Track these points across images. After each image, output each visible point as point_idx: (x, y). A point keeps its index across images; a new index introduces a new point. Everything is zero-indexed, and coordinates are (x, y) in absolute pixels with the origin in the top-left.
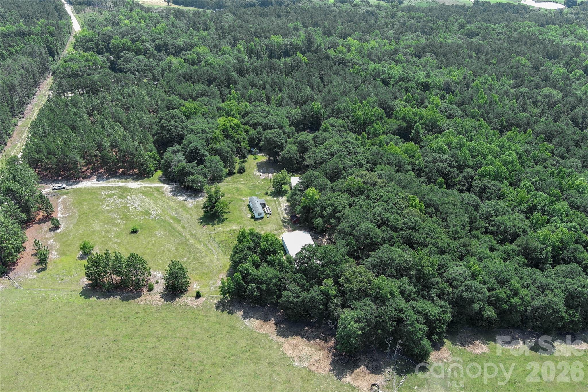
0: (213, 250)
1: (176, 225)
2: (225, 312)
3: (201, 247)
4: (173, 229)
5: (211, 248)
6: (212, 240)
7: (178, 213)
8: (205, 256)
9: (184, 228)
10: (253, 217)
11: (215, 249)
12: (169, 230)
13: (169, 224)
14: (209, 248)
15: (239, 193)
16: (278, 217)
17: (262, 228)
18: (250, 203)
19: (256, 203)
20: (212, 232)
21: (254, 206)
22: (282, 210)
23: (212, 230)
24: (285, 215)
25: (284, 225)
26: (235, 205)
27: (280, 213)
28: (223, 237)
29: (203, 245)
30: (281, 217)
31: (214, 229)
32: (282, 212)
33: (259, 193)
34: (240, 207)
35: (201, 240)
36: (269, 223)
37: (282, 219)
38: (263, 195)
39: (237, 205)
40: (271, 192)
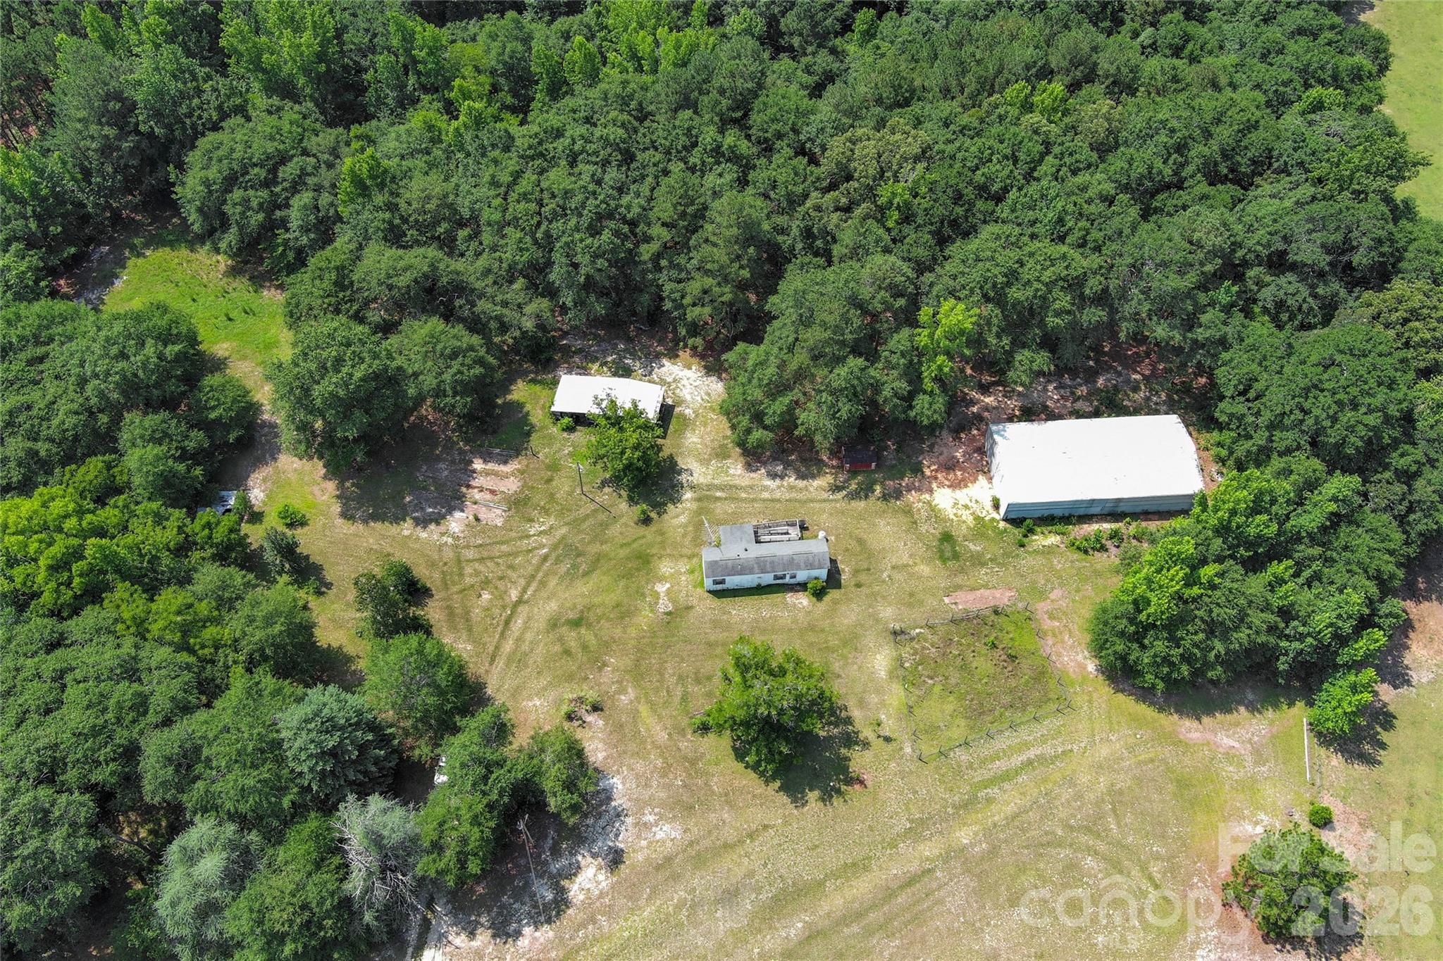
0: (1032, 753)
1: (834, 902)
2: (1385, 736)
3: (1008, 802)
4: (859, 915)
5: (1017, 760)
6: (962, 756)
7: (730, 896)
8: (1072, 783)
9: (857, 867)
10: (819, 594)
11: (1026, 745)
12: (869, 932)
13: (813, 935)
14: (1017, 772)
15: (608, 619)
16: (827, 506)
17: (893, 568)
18: (723, 582)
19: (743, 555)
20: (908, 750)
21: (756, 570)
22: (779, 487)
23: (890, 747)
24: (816, 483)
25: (885, 497)
26: (710, 645)
27: (794, 495)
28: (943, 711)
29: (993, 791)
30: (825, 495)
31: (888, 740)
32: (791, 488)
33: (628, 544)
34: (728, 627)
35: (956, 798)
36: (860, 541)
37: (840, 495)
38: (649, 532)
39: (712, 638)
40: (632, 500)
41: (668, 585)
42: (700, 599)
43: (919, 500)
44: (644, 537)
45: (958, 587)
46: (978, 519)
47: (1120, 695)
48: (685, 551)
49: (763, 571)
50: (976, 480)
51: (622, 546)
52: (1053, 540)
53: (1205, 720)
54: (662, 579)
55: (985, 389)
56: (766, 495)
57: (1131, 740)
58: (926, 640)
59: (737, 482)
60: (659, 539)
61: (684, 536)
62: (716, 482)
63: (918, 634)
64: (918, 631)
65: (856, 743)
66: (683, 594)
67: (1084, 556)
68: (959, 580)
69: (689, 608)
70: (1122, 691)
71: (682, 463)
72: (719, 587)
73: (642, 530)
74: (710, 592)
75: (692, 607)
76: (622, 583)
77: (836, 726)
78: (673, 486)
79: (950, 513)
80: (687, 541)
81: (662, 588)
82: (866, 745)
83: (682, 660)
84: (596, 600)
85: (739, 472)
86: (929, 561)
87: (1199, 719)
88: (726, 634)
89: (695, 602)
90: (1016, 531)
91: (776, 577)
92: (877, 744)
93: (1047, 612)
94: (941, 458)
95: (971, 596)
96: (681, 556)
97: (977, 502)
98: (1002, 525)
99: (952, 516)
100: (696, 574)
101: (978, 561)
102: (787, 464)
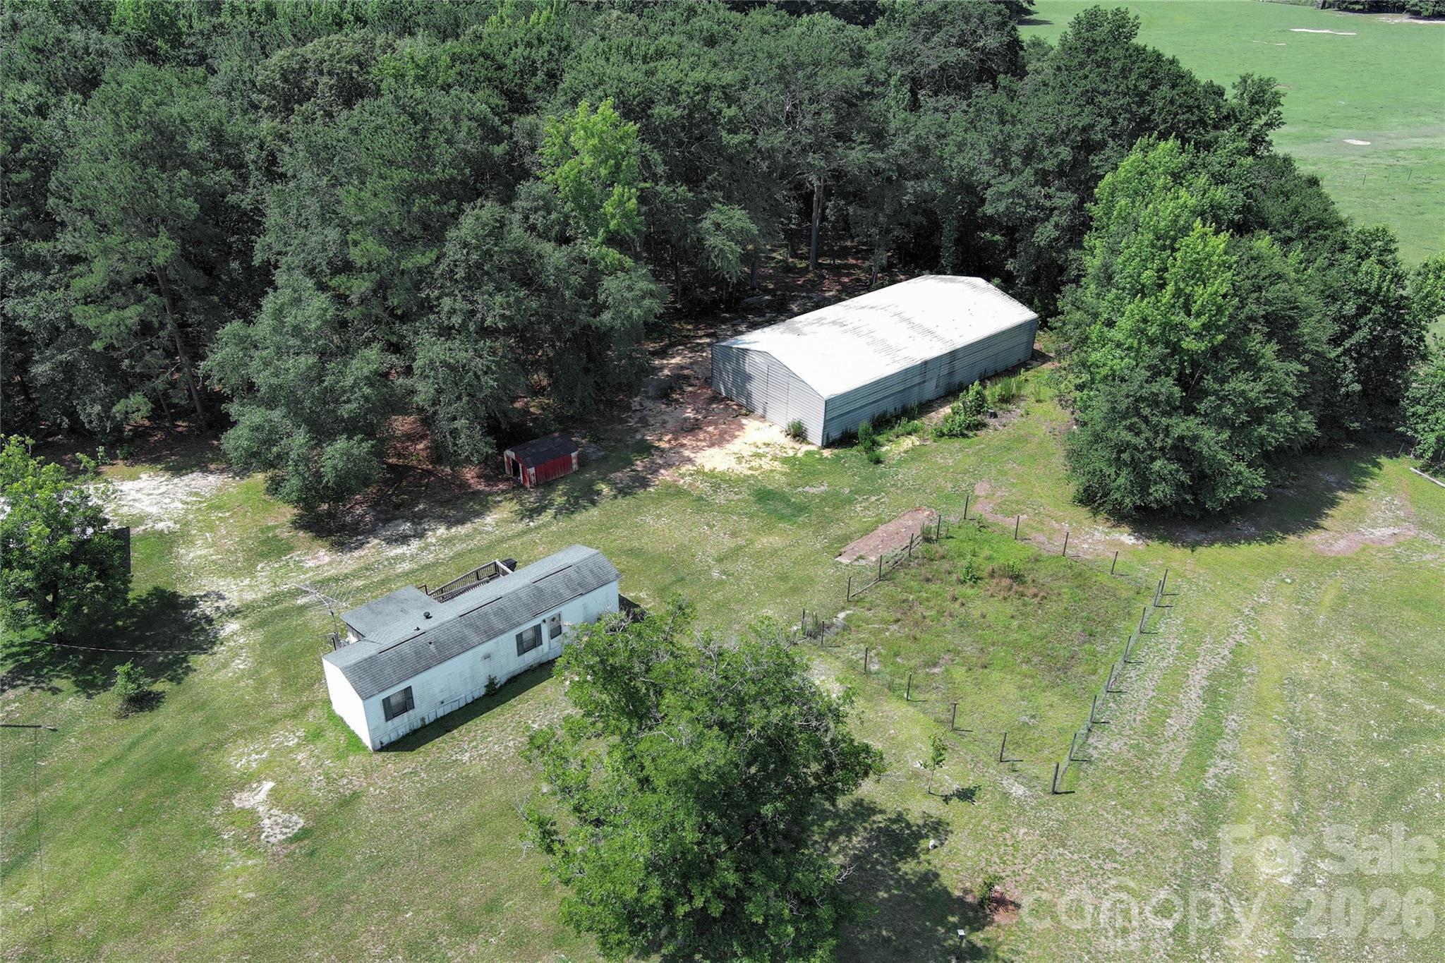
0: (1199, 679)
3: (1260, 769)
6: (1112, 745)
8: (1301, 685)
14: (1215, 717)
15: (124, 933)
16: (535, 536)
17: (720, 560)
18: (407, 702)
19: (426, 625)
20: (1018, 790)
21: (474, 638)
22: (422, 549)
23: (982, 806)
24: (490, 519)
25: (624, 491)
26: (445, 841)
27: (459, 547)
28: (1003, 699)
29: (1217, 768)
30: (521, 526)
31: (966, 795)
32: (449, 541)
33: (119, 759)
34: (471, 787)
35: (1183, 817)
36: (633, 553)
37: (548, 516)
38: (165, 719)
39: (446, 824)
40: (87, 687)
41: (268, 785)
42: (367, 772)
43: (682, 476)
44: (155, 730)
45: (846, 539)
46: (785, 461)
47: (1200, 549)
48: (279, 710)
49: (492, 634)
50: (741, 427)
51: (98, 772)
52: (908, 443)
53: (1325, 523)
54: (245, 782)
55: (662, 353)
56: (406, 566)
57: (1288, 591)
58: (867, 622)
59: (333, 572)
60: (197, 718)
61: (261, 685)
62: (285, 588)
63: (847, 618)
64: (842, 615)
65: (918, 836)
66: (319, 780)
67: (965, 442)
68: (835, 530)
69: (348, 802)
70: (1199, 543)
71: (185, 591)
72: (403, 724)
73: (143, 722)
74: (385, 748)
75: (356, 796)
76: (135, 839)
77: (850, 832)
78: (188, 628)
79: (743, 470)
80: (273, 691)
81: (256, 798)
82: (938, 828)
83: (396, 908)
84: (66, 911)
85: (327, 559)
86: (769, 529)
87: (1317, 527)
88: (474, 804)
89: (358, 783)
90: (854, 451)
91: (523, 646)
92: (954, 812)
93: (995, 512)
94: (668, 426)
95: (873, 540)
96: (274, 721)
97: (768, 445)
98: (827, 453)
99: (750, 472)
100: (330, 734)
101: (839, 502)
102: (417, 519)
